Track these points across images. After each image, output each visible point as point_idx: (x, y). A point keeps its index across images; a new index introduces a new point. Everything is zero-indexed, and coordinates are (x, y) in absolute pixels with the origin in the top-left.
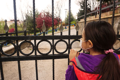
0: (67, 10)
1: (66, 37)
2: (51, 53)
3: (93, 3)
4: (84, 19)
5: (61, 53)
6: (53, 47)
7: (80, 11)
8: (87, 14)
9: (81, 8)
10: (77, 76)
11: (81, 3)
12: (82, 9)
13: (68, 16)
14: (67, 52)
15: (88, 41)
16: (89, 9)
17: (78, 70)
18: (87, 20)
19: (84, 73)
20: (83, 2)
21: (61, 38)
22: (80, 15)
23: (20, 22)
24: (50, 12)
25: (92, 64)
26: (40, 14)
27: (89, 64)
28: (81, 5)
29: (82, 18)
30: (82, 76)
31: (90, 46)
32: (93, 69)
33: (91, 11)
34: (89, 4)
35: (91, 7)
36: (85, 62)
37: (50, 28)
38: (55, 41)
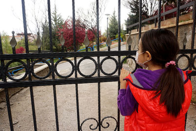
0: (109, 15)
1: (115, 53)
2: (96, 75)
3: (152, 4)
4: (136, 30)
5: (109, 74)
6: (99, 66)
7: (130, 16)
8: (143, 22)
9: (132, 12)
10: (134, 94)
11: (131, 4)
12: (134, 14)
13: (110, 26)
14: (116, 74)
15: (145, 52)
16: (145, 14)
17: (135, 88)
18: (142, 32)
19: (143, 91)
20: (134, 2)
21: (109, 54)
22: (131, 24)
23: (34, 37)
24: (81, 18)
25: (151, 80)
26: (66, 22)
27: (148, 80)
28: (131, 7)
29: (133, 28)
30: (139, 94)
31: (148, 59)
32: (153, 85)
33: (148, 17)
34: (144, 6)
35: (147, 9)
36: (143, 78)
37: (82, 45)
38: (101, 58)
